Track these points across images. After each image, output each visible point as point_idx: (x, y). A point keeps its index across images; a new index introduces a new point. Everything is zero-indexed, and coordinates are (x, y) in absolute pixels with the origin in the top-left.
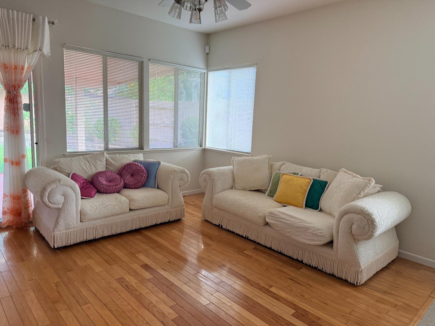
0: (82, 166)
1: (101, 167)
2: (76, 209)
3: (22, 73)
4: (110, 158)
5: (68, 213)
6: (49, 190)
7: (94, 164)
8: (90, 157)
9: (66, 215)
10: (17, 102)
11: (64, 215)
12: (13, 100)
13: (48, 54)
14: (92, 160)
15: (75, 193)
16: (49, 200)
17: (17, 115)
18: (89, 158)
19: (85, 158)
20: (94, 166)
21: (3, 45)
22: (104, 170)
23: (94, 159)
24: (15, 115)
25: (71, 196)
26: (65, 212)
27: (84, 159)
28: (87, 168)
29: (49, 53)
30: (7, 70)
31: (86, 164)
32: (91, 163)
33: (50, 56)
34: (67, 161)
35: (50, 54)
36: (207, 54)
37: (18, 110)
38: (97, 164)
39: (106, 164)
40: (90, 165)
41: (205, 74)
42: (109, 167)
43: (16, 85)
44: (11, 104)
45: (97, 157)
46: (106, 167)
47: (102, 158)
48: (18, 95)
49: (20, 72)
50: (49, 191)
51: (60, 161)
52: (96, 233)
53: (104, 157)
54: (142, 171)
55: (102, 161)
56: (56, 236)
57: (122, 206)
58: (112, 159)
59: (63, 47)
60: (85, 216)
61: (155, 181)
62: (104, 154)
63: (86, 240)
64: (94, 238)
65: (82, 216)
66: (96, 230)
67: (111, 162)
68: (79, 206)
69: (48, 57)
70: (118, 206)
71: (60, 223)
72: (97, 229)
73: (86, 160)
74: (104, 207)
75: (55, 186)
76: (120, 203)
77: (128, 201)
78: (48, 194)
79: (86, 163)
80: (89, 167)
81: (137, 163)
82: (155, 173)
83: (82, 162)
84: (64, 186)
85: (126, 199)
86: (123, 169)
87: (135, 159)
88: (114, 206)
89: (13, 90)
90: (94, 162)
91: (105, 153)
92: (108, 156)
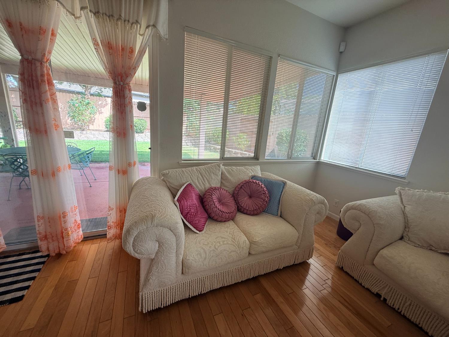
0: (194, 180)
1: (215, 182)
2: (176, 259)
3: (130, 58)
4: (226, 171)
5: (164, 267)
6: (135, 233)
7: (208, 178)
8: (205, 169)
9: (160, 269)
10: (124, 96)
11: (157, 270)
12: (120, 93)
13: (164, 36)
14: (206, 174)
15: (175, 236)
16: (134, 250)
17: (124, 113)
18: (203, 171)
19: (199, 171)
20: (208, 181)
21: (106, 14)
22: (218, 185)
23: (208, 172)
24: (122, 113)
25: (169, 242)
26: (158, 266)
27: (197, 171)
28: (199, 183)
29: (166, 35)
30: (111, 51)
31: (199, 179)
32: (204, 177)
33: (167, 39)
34: (178, 174)
35: (167, 37)
36: (341, 53)
37: (125, 107)
38: (212, 178)
39: (221, 178)
40: (204, 179)
41: (334, 77)
42: (224, 182)
43: (123, 73)
44: (117, 99)
45: (211, 169)
46: (221, 182)
47: (218, 171)
48: (125, 87)
49: (129, 56)
50: (135, 235)
51: (169, 173)
52: (202, 287)
53: (219, 170)
54: (264, 194)
55: (217, 175)
56: (145, 298)
57: (240, 253)
58: (229, 172)
59: (184, 31)
60: (188, 269)
61: (278, 207)
62: (219, 167)
63: (189, 297)
64: (200, 294)
65: (184, 268)
66: (203, 284)
67: (227, 176)
68: (181, 254)
69: (165, 39)
70: (235, 253)
71: (151, 280)
72: (204, 282)
73: (199, 173)
74: (216, 254)
75: (145, 227)
76: (239, 247)
77: (249, 243)
78: (133, 239)
79: (199, 177)
80: (202, 182)
81: (257, 182)
82: (279, 197)
83: (195, 175)
84: (159, 227)
85: (246, 241)
86: (241, 187)
87: (253, 174)
88: (230, 252)
89: (120, 80)
90: (208, 176)
91: (221, 165)
92: (224, 168)
